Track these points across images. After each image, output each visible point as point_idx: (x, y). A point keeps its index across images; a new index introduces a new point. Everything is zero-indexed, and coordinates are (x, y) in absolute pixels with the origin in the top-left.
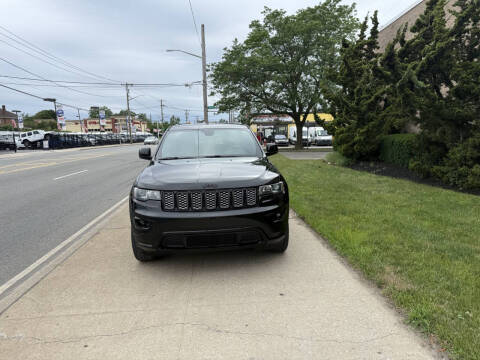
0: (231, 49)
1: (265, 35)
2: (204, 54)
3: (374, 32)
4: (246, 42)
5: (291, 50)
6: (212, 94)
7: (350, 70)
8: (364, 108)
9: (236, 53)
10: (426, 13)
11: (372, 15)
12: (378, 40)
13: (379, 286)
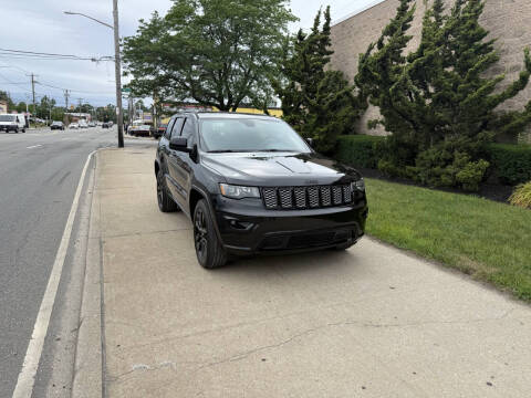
0: (149, 23)
1: (190, 12)
2: (116, 23)
3: (326, 28)
4: (168, 17)
5: (221, 31)
6: (125, 74)
7: (307, 65)
8: (325, 107)
9: (154, 28)
11: (324, 10)
12: (330, 37)
13: (467, 272)
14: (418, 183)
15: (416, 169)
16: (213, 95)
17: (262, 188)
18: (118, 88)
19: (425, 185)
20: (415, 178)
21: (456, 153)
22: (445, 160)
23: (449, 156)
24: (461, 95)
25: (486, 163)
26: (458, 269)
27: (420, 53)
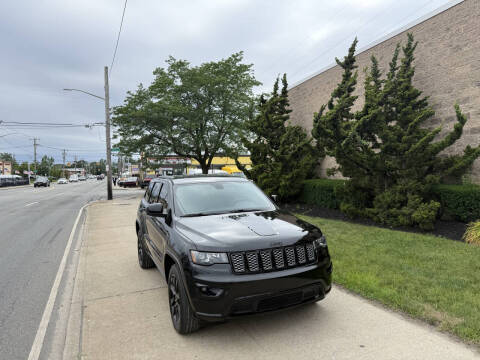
0: (135, 93)
1: (171, 83)
2: (107, 95)
3: (285, 92)
4: (152, 88)
5: (197, 97)
6: (115, 137)
7: (270, 123)
9: (141, 97)
10: (344, 83)
11: (281, 77)
12: (288, 98)
13: (432, 323)
14: (378, 223)
15: (374, 210)
16: (191, 149)
17: (230, 254)
18: (109, 149)
19: (385, 226)
20: (375, 219)
21: (409, 195)
22: (399, 202)
23: (403, 198)
24: (405, 145)
25: (437, 204)
26: (424, 320)
27: (366, 112)
